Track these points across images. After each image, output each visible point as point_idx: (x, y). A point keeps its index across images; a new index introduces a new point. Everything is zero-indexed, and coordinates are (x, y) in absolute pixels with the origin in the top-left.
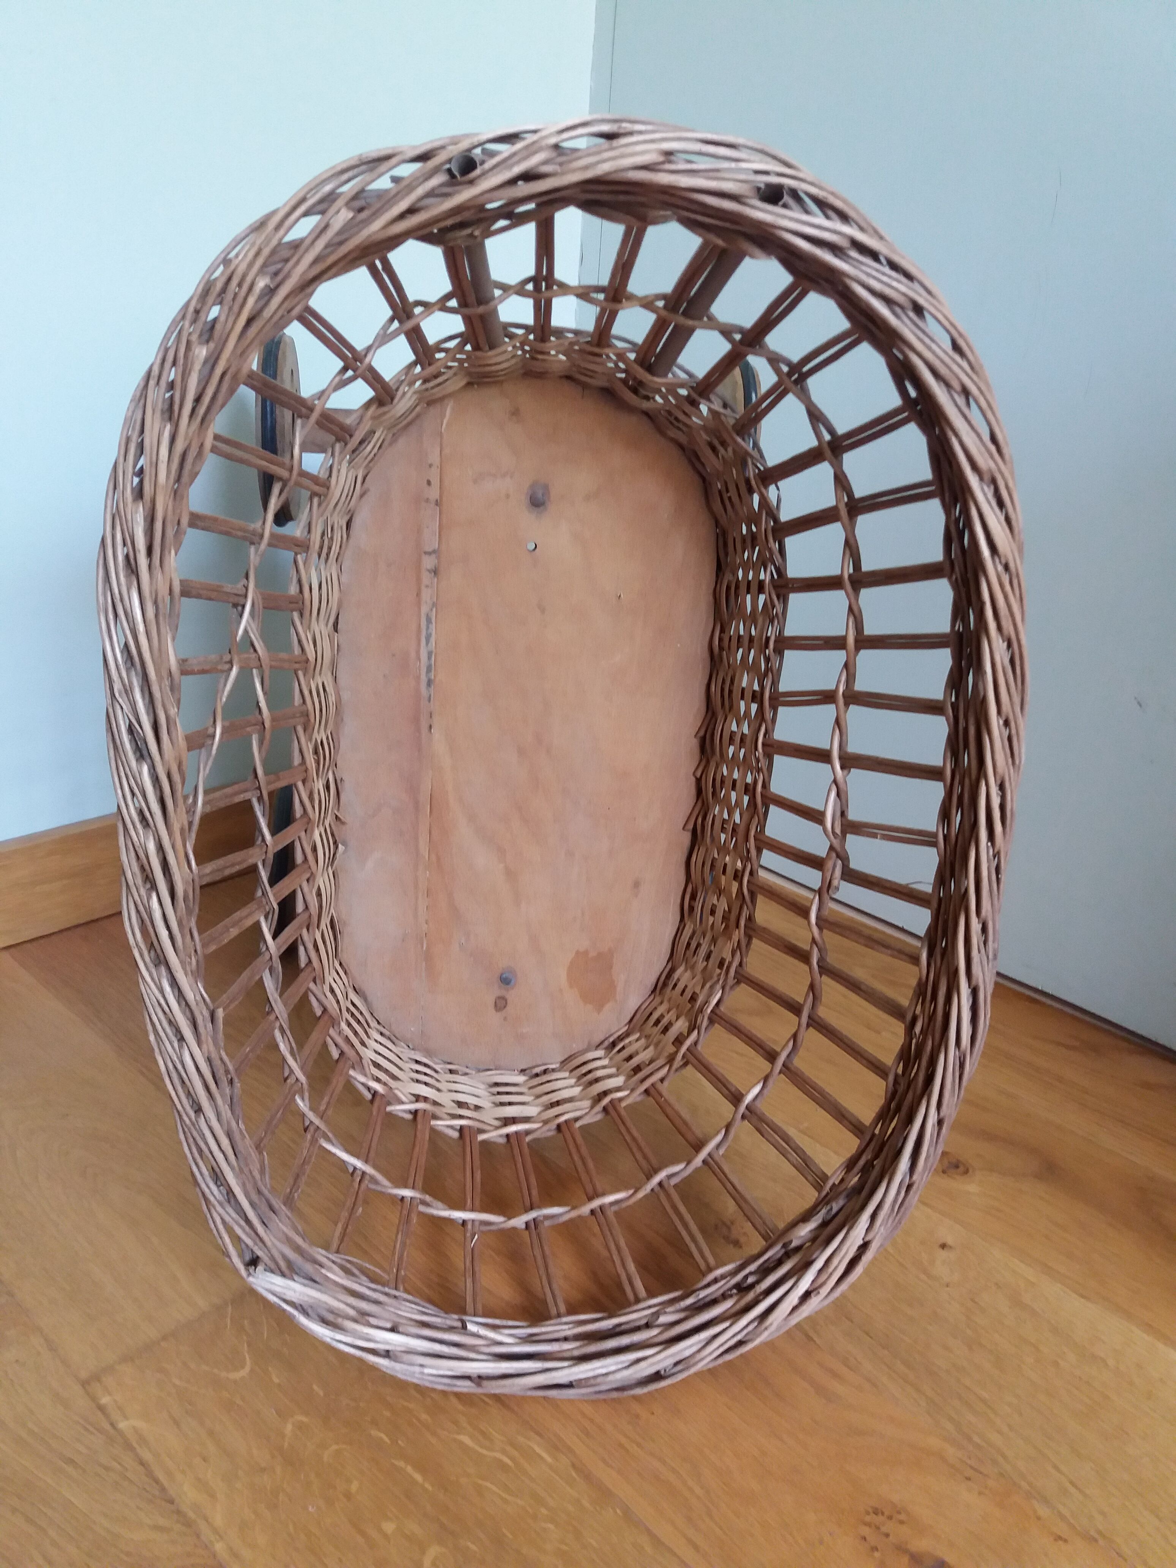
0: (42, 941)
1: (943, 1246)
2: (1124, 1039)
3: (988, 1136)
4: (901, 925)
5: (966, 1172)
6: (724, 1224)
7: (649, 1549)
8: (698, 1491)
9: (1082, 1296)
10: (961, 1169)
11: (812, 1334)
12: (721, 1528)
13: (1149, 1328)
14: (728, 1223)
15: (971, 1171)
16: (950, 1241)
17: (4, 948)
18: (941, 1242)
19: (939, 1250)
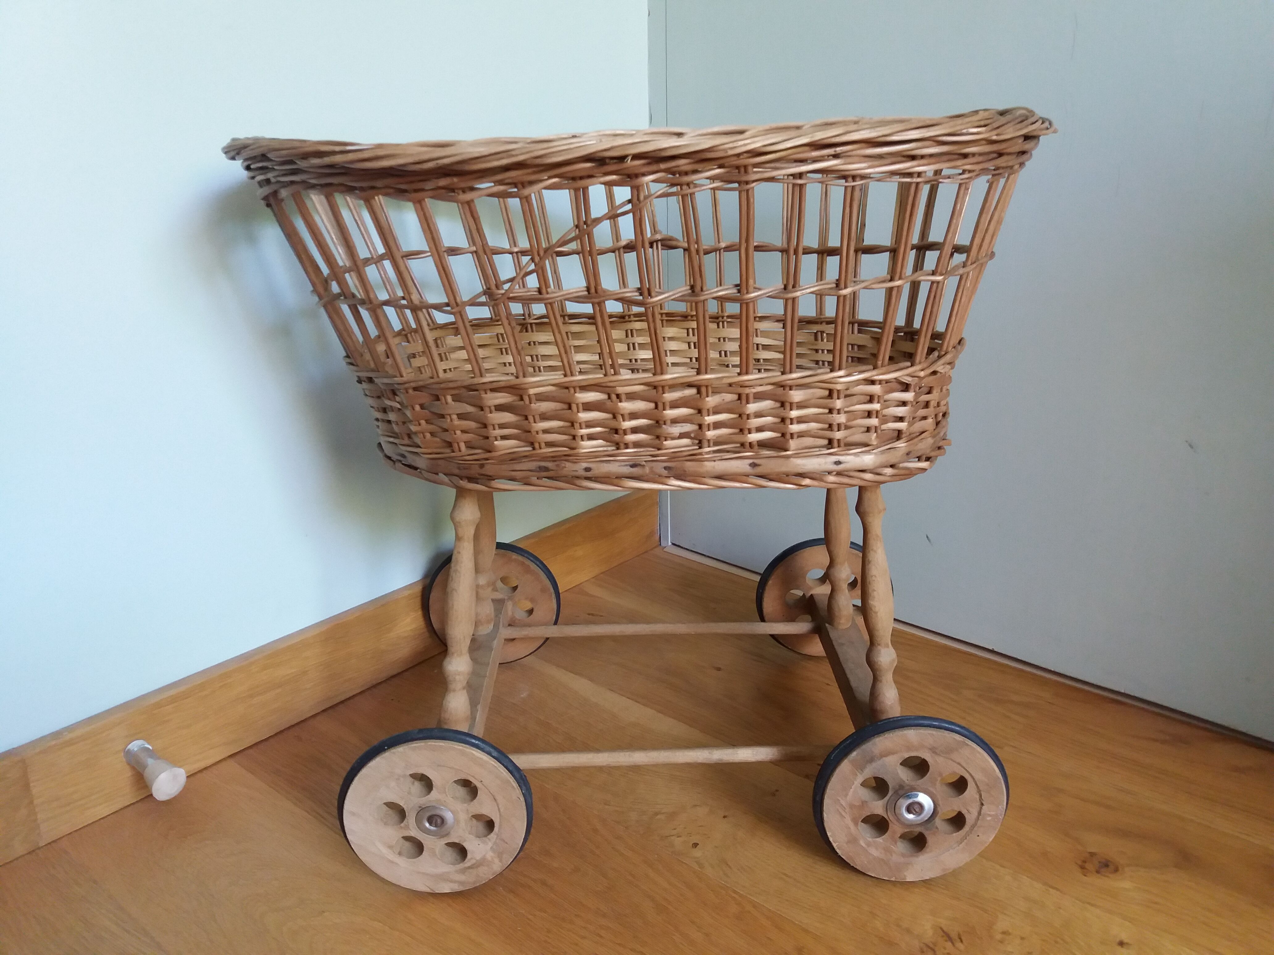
0: (262, 746)
1: (1121, 944)
2: (1206, 729)
3: (1124, 833)
4: (991, 648)
5: (1116, 870)
6: (928, 946)
10: (1112, 867)
14: (931, 946)
15: (1120, 869)
16: (1124, 937)
17: (231, 756)
18: (1118, 940)
19: (1119, 948)
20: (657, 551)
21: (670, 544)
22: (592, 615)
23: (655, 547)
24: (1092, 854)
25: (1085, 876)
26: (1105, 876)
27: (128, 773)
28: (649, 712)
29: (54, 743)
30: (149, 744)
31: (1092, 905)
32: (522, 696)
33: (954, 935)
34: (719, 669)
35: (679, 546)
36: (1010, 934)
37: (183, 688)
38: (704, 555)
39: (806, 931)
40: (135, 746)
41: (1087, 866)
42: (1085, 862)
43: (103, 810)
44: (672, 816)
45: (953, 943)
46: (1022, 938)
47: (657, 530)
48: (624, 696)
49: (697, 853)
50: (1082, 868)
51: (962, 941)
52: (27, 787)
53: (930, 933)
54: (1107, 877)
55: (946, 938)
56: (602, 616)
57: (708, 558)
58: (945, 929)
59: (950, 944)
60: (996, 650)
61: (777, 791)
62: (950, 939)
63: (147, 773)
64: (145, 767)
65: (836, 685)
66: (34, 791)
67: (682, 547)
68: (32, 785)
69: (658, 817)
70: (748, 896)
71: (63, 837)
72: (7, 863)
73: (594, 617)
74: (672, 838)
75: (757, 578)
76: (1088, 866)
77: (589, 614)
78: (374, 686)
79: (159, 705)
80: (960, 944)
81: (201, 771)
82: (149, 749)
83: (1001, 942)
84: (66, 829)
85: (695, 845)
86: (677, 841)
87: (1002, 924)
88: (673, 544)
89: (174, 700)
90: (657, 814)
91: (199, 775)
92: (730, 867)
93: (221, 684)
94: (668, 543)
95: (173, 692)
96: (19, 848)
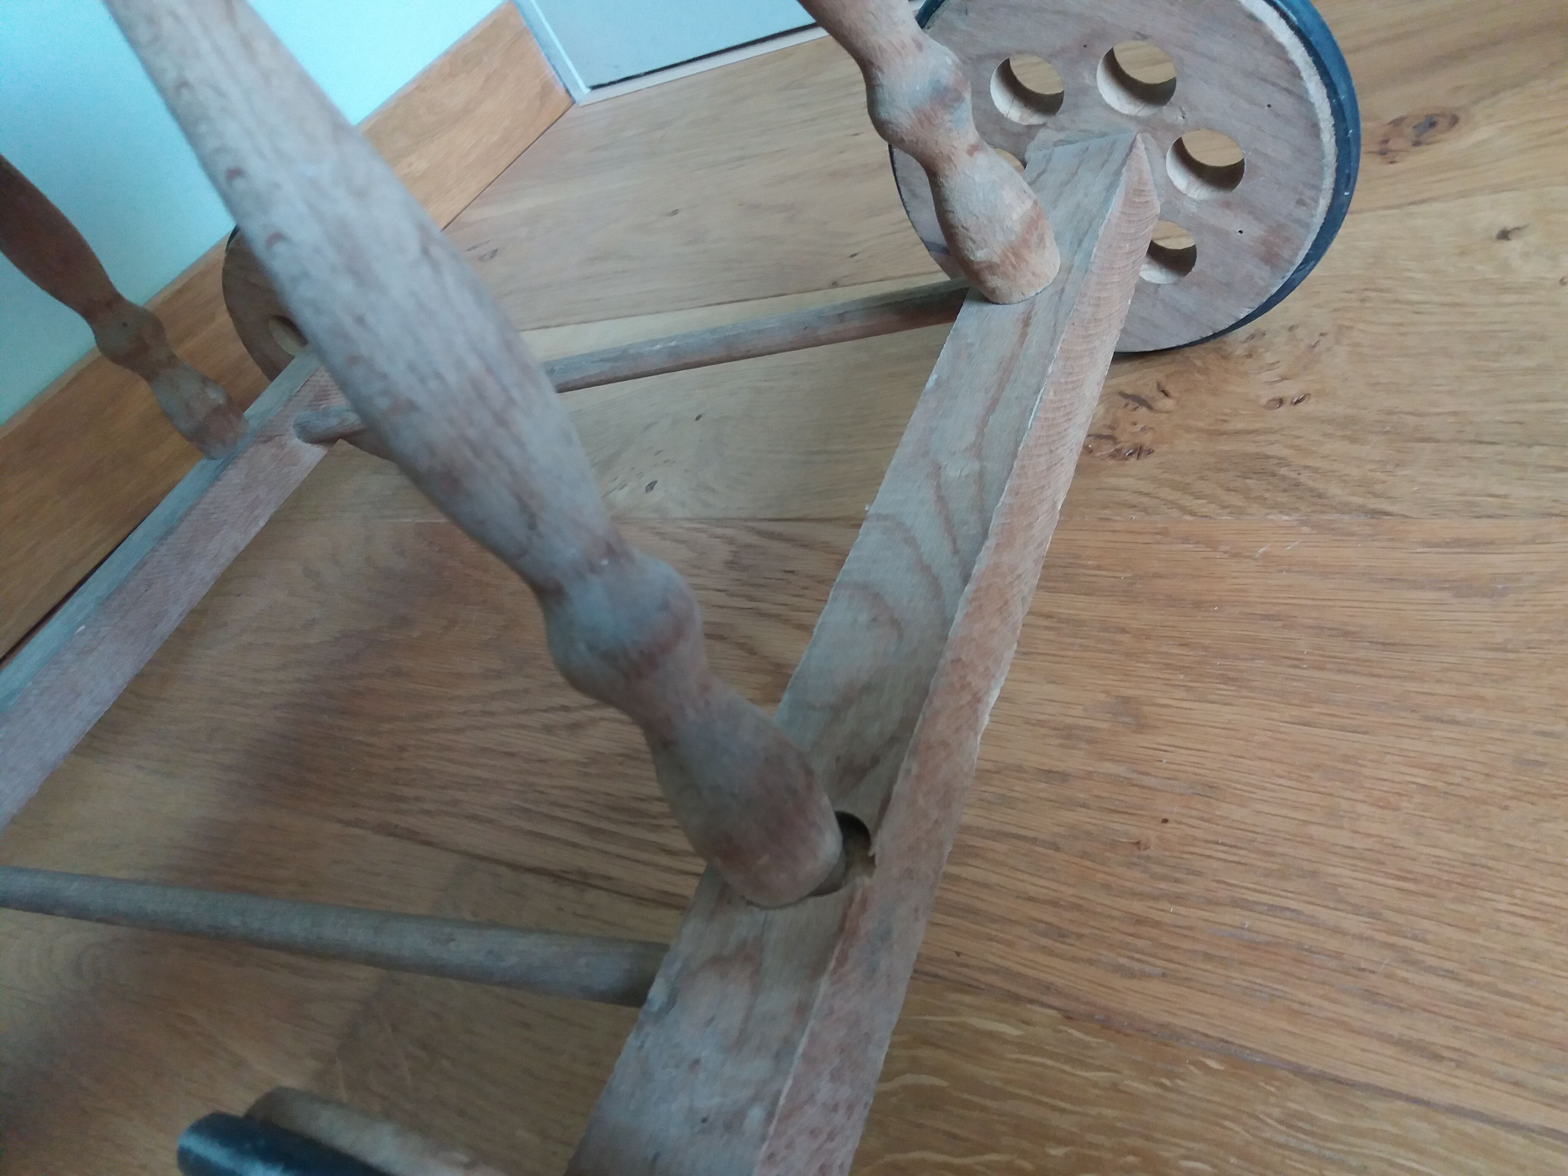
1: (1504, 235)
5: (1454, 120)
6: (1099, 436)
7: (1328, 1116)
8: (1352, 923)
10: (1443, 123)
11: (1373, 503)
12: (1452, 976)
15: (1461, 116)
16: (1508, 221)
18: (1495, 233)
19: (1500, 245)
20: (570, 112)
21: (586, 91)
23: (564, 110)
24: (1397, 123)
25: (1392, 162)
26: (1430, 143)
33: (1148, 392)
35: (598, 86)
36: (1263, 334)
41: (1391, 145)
42: (1384, 142)
44: (608, 462)
45: (1150, 408)
46: (1291, 327)
49: (656, 496)
50: (1382, 153)
51: (1166, 394)
53: (1100, 413)
54: (1439, 141)
55: (1133, 404)
58: (1129, 391)
59: (1143, 410)
62: (1141, 401)
67: (602, 86)
74: (612, 494)
76: (1394, 144)
80: (1165, 400)
83: (1249, 356)
85: (651, 486)
86: (623, 494)
88: (589, 88)
94: (583, 92)
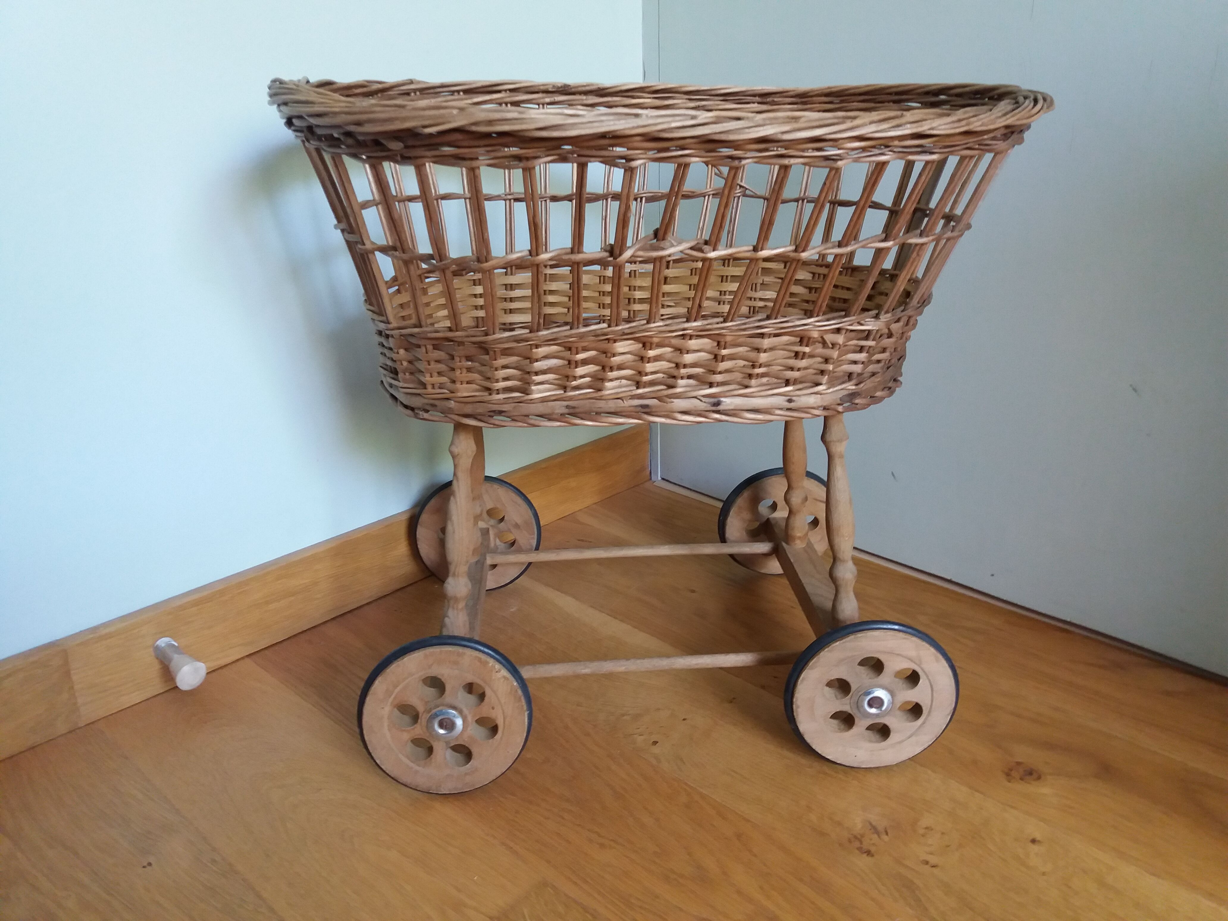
0: (276, 648)
1: (1033, 841)
2: (1141, 656)
3: (1050, 746)
4: (949, 578)
5: (1039, 778)
6: (855, 837)
9: (1153, 874)
10: (1035, 775)
13: (1211, 896)
14: (859, 837)
15: (1043, 777)
16: (1038, 837)
17: (248, 656)
18: (1031, 838)
19: (1030, 845)
20: (647, 485)
21: (659, 478)
22: (582, 540)
23: (646, 481)
24: (1019, 764)
25: (1009, 782)
26: (1027, 783)
27: (157, 666)
28: (624, 627)
29: (91, 636)
30: (175, 641)
31: (1013, 807)
32: (512, 610)
33: (880, 828)
34: (693, 591)
35: (667, 481)
36: (932, 829)
37: (205, 593)
38: (691, 490)
39: (748, 821)
40: (163, 642)
41: (1012, 773)
42: (1011, 770)
43: (136, 697)
44: (637, 717)
45: (879, 835)
46: (943, 833)
47: (648, 465)
48: (603, 612)
49: (656, 750)
50: (1008, 775)
51: (887, 834)
52: (67, 674)
53: (859, 826)
54: (1030, 783)
55: (873, 830)
56: (591, 542)
57: (693, 492)
58: (874, 823)
59: (876, 836)
60: (954, 580)
61: (734, 699)
62: (877, 832)
63: (173, 666)
64: (170, 661)
65: (800, 608)
66: (75, 678)
67: (671, 482)
68: (72, 672)
69: (625, 717)
70: (698, 788)
71: (99, 720)
72: (51, 740)
73: (584, 543)
74: (635, 736)
75: (720, 505)
76: (1014, 773)
77: (579, 540)
78: (380, 598)
79: (182, 608)
80: (886, 837)
81: (221, 668)
82: (174, 645)
83: (923, 836)
84: (102, 713)
85: (655, 743)
86: (640, 739)
87: (926, 821)
88: (663, 479)
89: (196, 603)
90: (623, 715)
91: (220, 671)
92: (684, 763)
93: (239, 591)
94: (658, 478)
95: (196, 596)
96: (61, 727)
